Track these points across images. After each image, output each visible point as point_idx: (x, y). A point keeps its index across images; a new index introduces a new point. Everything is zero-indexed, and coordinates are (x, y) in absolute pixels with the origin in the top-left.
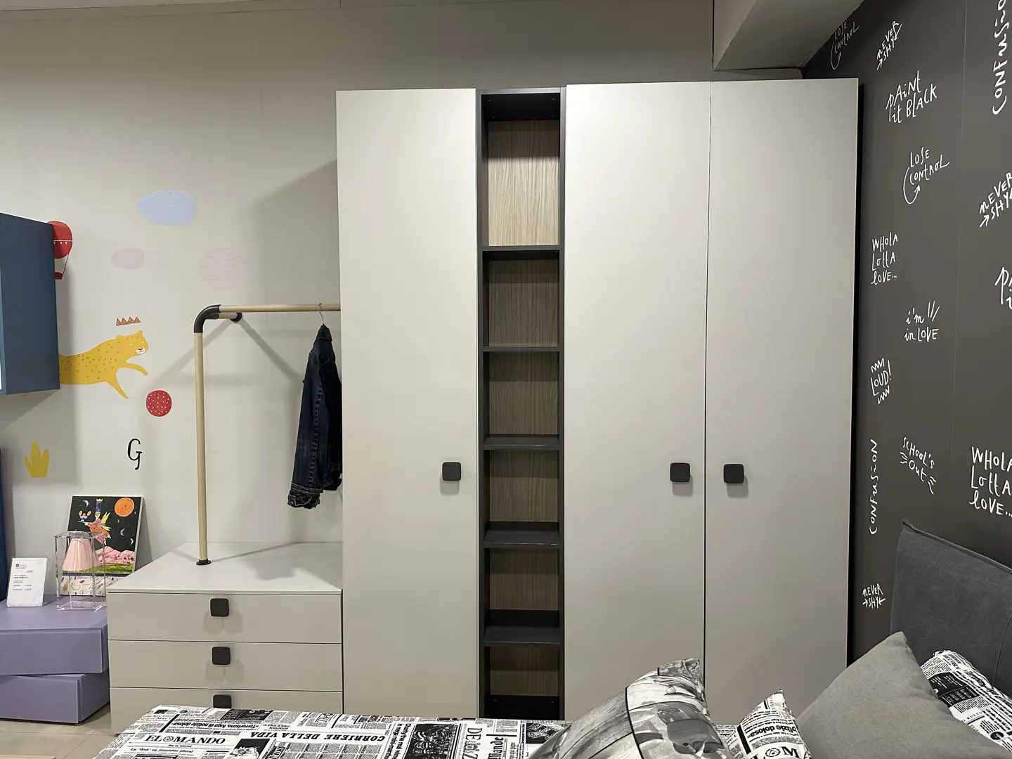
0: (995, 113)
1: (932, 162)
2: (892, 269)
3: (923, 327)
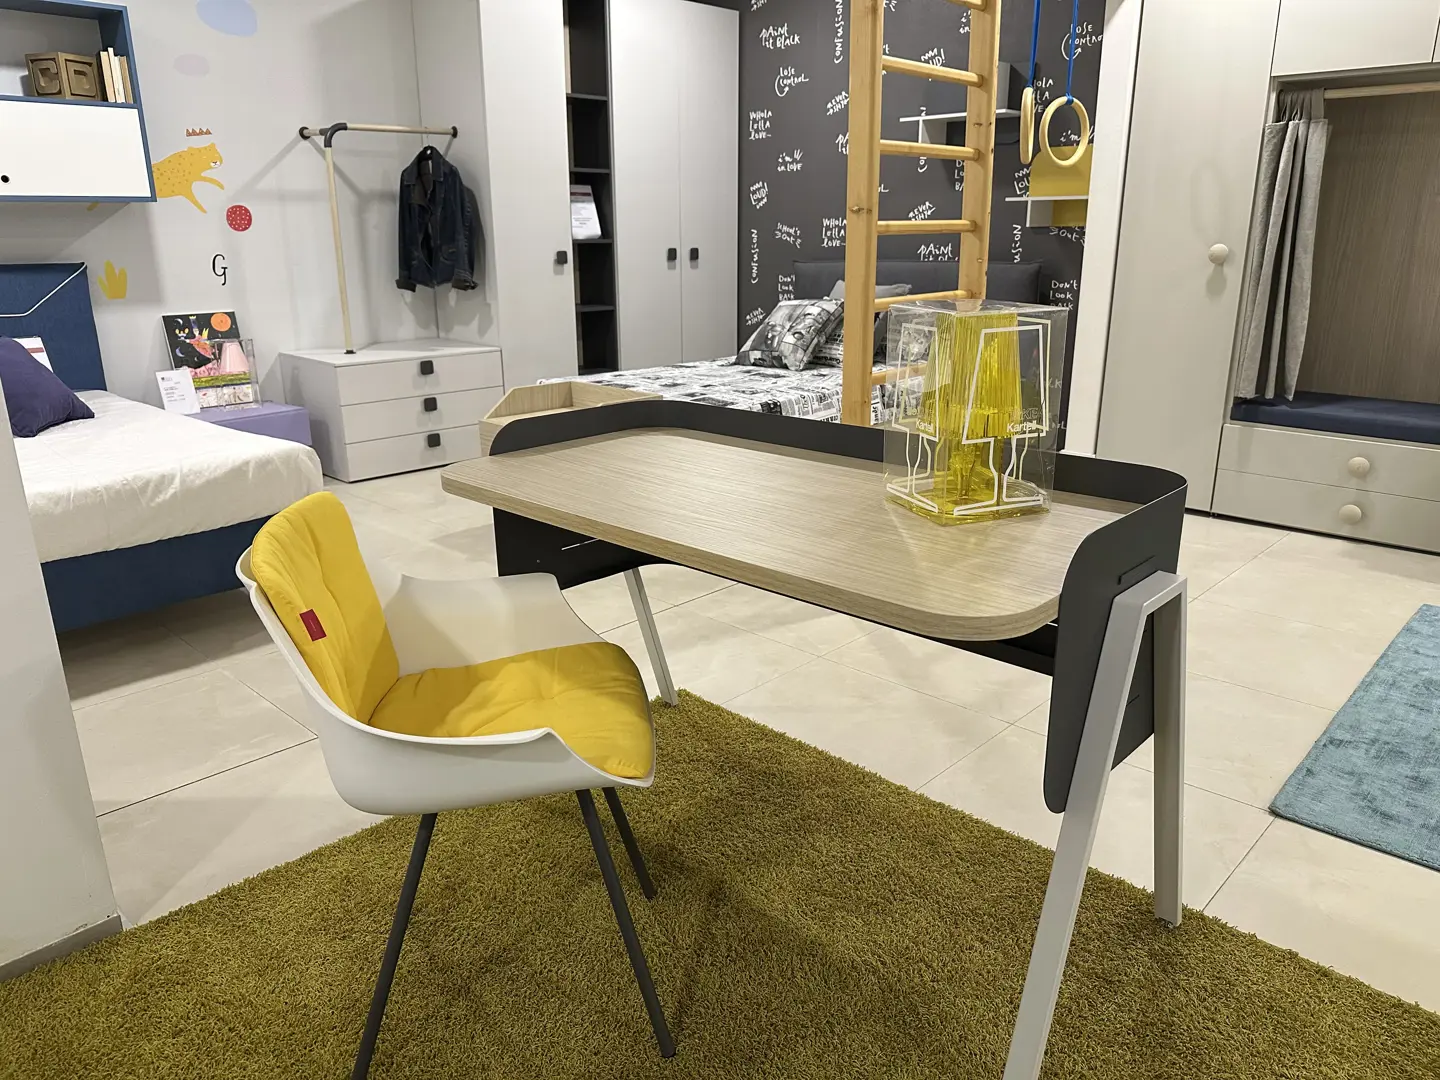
0: (837, 62)
1: (797, 75)
2: (767, 130)
3: (791, 163)
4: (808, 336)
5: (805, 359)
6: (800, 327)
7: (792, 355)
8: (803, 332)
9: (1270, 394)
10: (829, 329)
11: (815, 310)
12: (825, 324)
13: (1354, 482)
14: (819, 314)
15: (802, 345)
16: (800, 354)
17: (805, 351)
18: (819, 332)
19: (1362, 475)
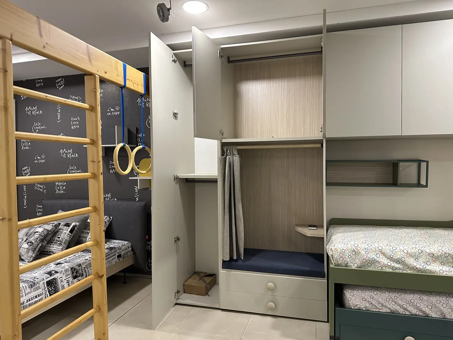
0: (58, 122)
2: (29, 146)
3: (40, 159)
4: (36, 243)
5: (34, 255)
6: (32, 239)
7: (26, 254)
8: (33, 241)
9: (235, 258)
10: (48, 238)
11: (40, 230)
12: (46, 236)
13: (270, 293)
14: (43, 232)
15: (32, 248)
16: (31, 254)
17: (34, 251)
18: (42, 241)
19: (272, 290)
